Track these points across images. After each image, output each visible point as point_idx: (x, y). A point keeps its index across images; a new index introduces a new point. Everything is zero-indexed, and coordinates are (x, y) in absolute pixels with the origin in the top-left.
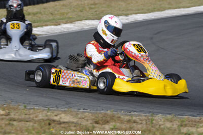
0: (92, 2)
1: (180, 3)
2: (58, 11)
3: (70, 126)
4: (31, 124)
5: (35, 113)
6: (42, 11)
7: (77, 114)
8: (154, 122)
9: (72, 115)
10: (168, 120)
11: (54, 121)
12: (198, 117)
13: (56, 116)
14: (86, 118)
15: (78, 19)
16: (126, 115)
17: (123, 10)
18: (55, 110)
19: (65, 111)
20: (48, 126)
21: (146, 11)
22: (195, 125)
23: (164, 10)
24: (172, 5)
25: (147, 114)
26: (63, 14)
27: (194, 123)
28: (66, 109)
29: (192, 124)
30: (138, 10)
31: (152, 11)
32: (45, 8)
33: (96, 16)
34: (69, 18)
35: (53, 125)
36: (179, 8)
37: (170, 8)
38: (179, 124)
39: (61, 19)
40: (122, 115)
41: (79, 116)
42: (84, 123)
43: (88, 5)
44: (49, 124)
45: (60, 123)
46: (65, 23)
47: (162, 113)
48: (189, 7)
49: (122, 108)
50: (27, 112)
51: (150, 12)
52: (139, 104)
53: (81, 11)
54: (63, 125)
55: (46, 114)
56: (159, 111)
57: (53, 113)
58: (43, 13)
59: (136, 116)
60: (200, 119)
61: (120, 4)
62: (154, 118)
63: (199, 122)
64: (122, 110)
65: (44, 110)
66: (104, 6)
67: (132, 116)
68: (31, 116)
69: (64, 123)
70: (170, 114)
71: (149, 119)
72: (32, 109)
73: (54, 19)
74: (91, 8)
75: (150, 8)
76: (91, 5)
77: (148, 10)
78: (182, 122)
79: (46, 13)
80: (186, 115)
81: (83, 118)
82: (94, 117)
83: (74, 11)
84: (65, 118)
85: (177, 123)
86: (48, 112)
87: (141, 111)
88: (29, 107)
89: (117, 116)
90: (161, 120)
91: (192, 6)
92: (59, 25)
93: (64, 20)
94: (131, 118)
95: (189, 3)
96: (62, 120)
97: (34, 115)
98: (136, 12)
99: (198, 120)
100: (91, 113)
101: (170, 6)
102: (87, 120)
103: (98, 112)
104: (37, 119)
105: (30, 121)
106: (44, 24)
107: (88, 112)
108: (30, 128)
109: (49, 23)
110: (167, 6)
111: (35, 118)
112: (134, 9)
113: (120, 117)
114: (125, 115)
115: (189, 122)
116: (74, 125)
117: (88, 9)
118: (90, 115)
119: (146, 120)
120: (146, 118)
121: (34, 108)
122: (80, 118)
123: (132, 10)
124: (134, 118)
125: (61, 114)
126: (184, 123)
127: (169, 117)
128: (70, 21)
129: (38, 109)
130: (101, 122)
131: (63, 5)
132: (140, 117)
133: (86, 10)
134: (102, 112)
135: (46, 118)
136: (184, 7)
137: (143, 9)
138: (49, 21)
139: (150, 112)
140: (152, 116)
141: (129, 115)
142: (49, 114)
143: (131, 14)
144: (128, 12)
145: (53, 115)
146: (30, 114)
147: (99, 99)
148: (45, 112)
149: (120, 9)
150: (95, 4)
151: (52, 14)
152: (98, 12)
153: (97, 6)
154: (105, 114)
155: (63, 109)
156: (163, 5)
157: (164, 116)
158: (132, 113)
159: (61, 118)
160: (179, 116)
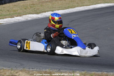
0: (32, 3)
1: (84, 3)
2: (12, 9)
5: (4, 72)
6: (2, 9)
7: (29, 72)
9: (26, 73)
10: (83, 74)
12: (100, 72)
13: (17, 73)
15: (24, 13)
17: (50, 8)
18: (15, 70)
19: (21, 70)
21: (64, 8)
23: (75, 7)
24: (79, 4)
25: (70, 71)
26: (15, 11)
28: (22, 69)
30: (59, 8)
31: (68, 8)
32: (4, 8)
33: (35, 12)
34: (19, 13)
36: (83, 6)
37: (78, 6)
39: (14, 14)
41: (30, 73)
43: (29, 5)
46: (17, 16)
47: (78, 70)
48: (89, 5)
49: (54, 67)
51: (66, 9)
53: (25, 9)
55: (10, 72)
56: (76, 68)
57: (15, 71)
58: (3, 10)
60: (102, 74)
61: (48, 4)
63: (101, 75)
65: (9, 69)
66: (39, 5)
72: (2, 69)
73: (10, 14)
74: (31, 7)
75: (66, 6)
76: (31, 5)
77: (64, 7)
79: (5, 10)
81: (33, 74)
83: (21, 9)
84: (22, 74)
86: (11, 71)
87: (65, 69)
89: (52, 72)
91: (91, 5)
92: (13, 17)
93: (16, 15)
95: (89, 3)
97: (4, 73)
98: (58, 9)
100: (37, 71)
101: (78, 5)
103: (41, 70)
106: (4, 17)
107: (35, 70)
109: (7, 16)
110: (76, 5)
111: (4, 75)
112: (57, 7)
114: (57, 72)
115: (95, 75)
117: (29, 8)
121: (3, 69)
122: (31, 74)
123: (56, 8)
125: (19, 72)
127: (83, 72)
128: (20, 15)
129: (6, 69)
131: (15, 5)
133: (28, 8)
134: (43, 70)
135: (11, 74)
136: (86, 6)
137: (62, 7)
138: (7, 15)
139: (71, 69)
141: (60, 72)
142: (12, 72)
144: (54, 9)
145: (15, 72)
146: (1, 73)
148: (10, 71)
149: (48, 7)
150: (33, 4)
151: (8, 11)
152: (35, 9)
153: (35, 6)
156: (74, 5)
157: (80, 72)
158: (61, 71)
159: (19, 74)
160: (89, 72)
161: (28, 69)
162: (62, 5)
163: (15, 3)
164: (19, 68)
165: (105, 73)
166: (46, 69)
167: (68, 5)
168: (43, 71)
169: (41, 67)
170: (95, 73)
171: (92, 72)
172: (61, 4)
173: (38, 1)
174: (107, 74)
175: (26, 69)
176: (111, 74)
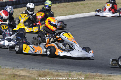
1: (83, 10)
3: (25, 78)
4: (4, 76)
7: (29, 71)
8: (71, 76)
9: (26, 72)
10: (78, 75)
11: (16, 75)
12: (95, 73)
13: (18, 72)
14: (34, 73)
16: (56, 72)
18: (17, 69)
19: (22, 69)
20: (13, 78)
22: (94, 78)
23: (75, 14)
24: (79, 11)
25: (67, 72)
27: (93, 77)
28: (23, 68)
29: (92, 77)
30: (61, 14)
31: (68, 14)
35: (16, 77)
36: (83, 13)
37: (78, 13)
38: (85, 77)
40: (54, 72)
41: (30, 72)
42: (33, 76)
44: (14, 77)
45: (20, 76)
47: (75, 71)
48: (88, 12)
49: (53, 68)
50: (2, 70)
51: (67, 15)
52: (62, 66)
54: (21, 77)
56: (73, 69)
59: (61, 72)
60: (96, 74)
62: (71, 74)
63: (95, 76)
64: (53, 69)
65: (11, 69)
67: (59, 72)
68: (4, 72)
69: (22, 76)
70: (79, 71)
71: (68, 74)
75: (67, 13)
77: (65, 14)
78: (86, 76)
80: (88, 72)
81: (32, 73)
82: (38, 73)
84: (23, 73)
85: (84, 76)
86: (13, 70)
87: (63, 70)
88: (2, 67)
89: (51, 72)
90: (75, 75)
94: (58, 74)
95: (88, 10)
96: (21, 75)
97: (6, 72)
98: (60, 15)
99: (95, 75)
100: (36, 70)
102: (35, 75)
103: (41, 70)
104: (7, 74)
105: (3, 75)
107: (35, 70)
108: (4, 79)
113: (52, 73)
115: (90, 76)
116: (27, 77)
118: (36, 72)
119: (67, 75)
120: (66, 73)
121: (5, 68)
122: (31, 73)
123: (57, 14)
124: (60, 74)
125: (20, 71)
126: (87, 77)
127: (79, 73)
129: (7, 68)
130: (42, 76)
132: (63, 73)
135: (12, 73)
136: (85, 13)
137: (63, 13)
139: (68, 70)
140: (70, 72)
141: (57, 72)
142: (14, 71)
143: (57, 16)
145: (16, 71)
146: (3, 71)
147: (40, 63)
148: (11, 70)
154: (44, 71)
155: (21, 69)
156: (74, 11)
157: (76, 73)
158: (59, 71)
159: (20, 73)
160: (85, 73)
161: (28, 69)
162: (64, 12)
163: (20, 9)
164: (20, 68)
165: (99, 74)
166: (45, 69)
167: (68, 12)
168: (42, 71)
169: (41, 67)
170: (89, 74)
171: (87, 73)
172: (62, 11)
173: (41, 7)
174: (101, 75)
175: (26, 69)
176: (104, 75)
